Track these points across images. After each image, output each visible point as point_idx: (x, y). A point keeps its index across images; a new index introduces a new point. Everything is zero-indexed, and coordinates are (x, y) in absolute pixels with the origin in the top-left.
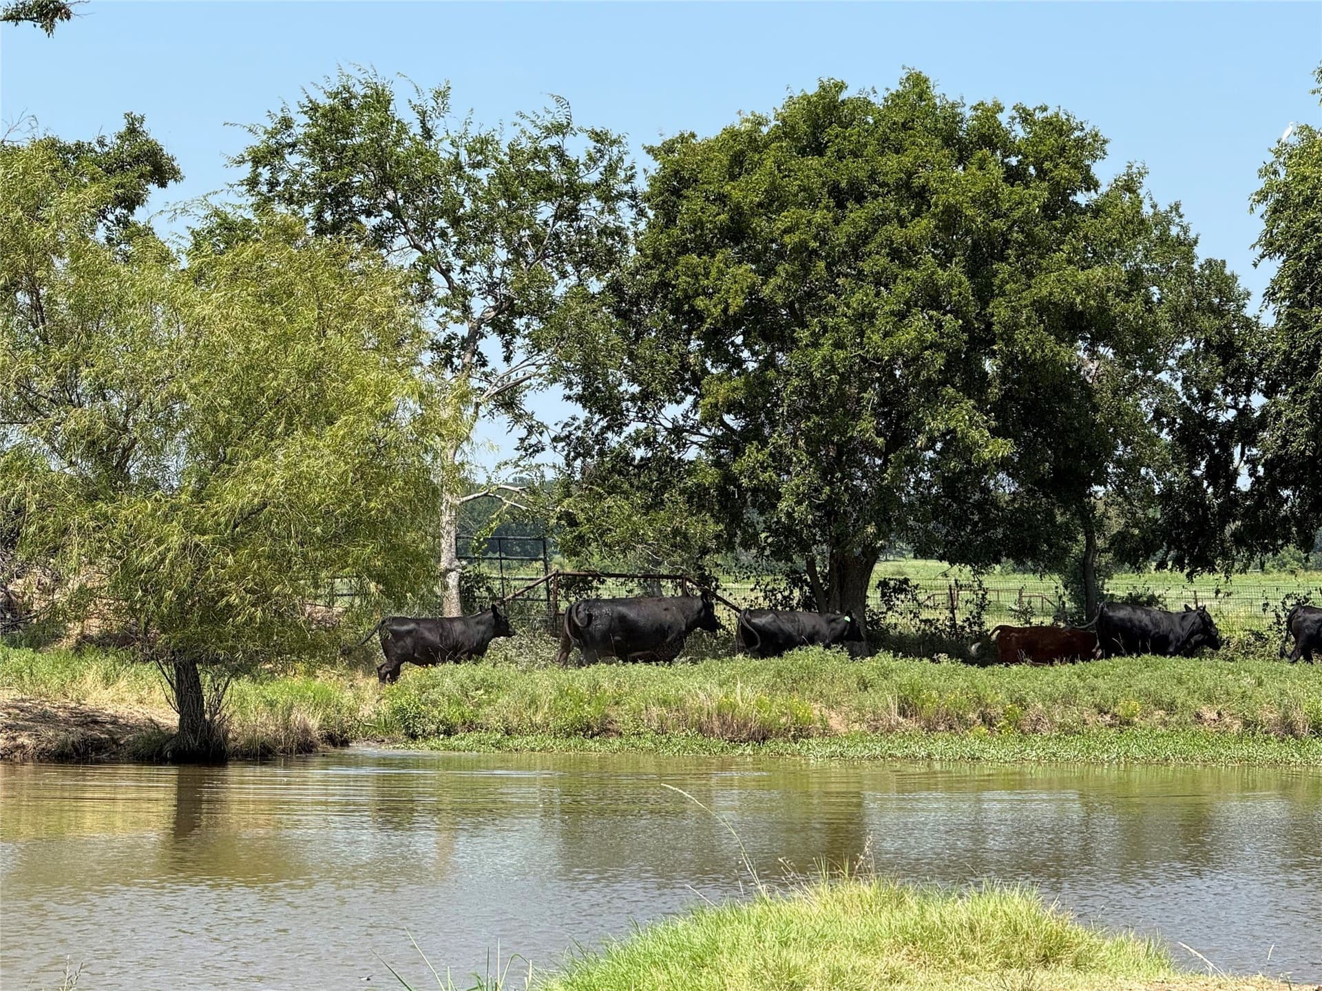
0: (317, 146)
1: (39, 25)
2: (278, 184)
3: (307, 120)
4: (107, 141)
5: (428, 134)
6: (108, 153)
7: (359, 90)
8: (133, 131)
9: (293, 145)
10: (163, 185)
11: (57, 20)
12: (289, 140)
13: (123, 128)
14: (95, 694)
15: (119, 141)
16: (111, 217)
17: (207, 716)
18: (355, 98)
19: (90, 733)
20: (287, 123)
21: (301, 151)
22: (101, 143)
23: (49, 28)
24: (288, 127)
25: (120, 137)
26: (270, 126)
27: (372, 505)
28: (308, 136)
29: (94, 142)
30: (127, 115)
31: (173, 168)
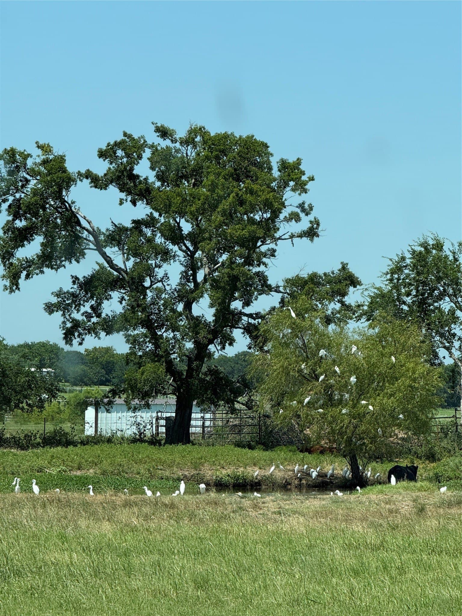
0: (414, 267)
1: (309, 239)
2: (400, 279)
3: (411, 256)
4: (335, 272)
5: (456, 260)
6: (335, 276)
7: (431, 242)
8: (344, 267)
9: (406, 266)
10: (355, 287)
11: (315, 237)
12: (404, 265)
13: (340, 267)
14: (327, 467)
15: (339, 272)
16: (336, 300)
17: (361, 474)
18: (429, 246)
19: (324, 479)
20: (403, 259)
21: (409, 269)
22: (333, 273)
23: (312, 240)
24: (404, 260)
25: (339, 270)
26: (397, 259)
27: (409, 406)
28: (412, 262)
29: (330, 272)
30: (342, 263)
31: (358, 281)
